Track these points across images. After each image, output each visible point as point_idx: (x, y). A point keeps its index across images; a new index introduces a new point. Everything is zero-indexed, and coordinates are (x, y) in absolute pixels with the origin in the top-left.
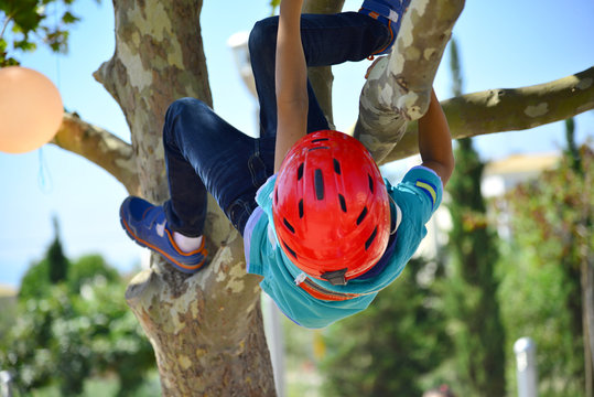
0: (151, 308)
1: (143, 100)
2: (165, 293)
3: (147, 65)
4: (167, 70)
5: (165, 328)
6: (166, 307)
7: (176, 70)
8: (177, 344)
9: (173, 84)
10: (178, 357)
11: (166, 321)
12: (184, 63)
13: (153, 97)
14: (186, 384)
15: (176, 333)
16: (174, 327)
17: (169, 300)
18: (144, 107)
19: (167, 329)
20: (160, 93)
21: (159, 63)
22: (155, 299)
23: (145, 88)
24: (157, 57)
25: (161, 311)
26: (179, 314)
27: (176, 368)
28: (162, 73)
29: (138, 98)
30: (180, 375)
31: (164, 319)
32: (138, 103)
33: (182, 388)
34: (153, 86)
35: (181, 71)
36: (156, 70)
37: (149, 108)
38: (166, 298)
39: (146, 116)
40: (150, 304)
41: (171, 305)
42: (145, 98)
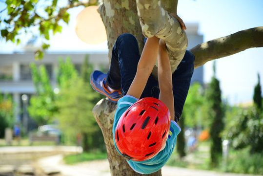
0: (100, 116)
1: (110, 22)
2: (106, 110)
3: (113, 7)
4: (121, 10)
5: (105, 126)
6: (106, 116)
7: (125, 10)
8: (110, 134)
9: (123, 16)
10: (110, 139)
11: (105, 123)
12: (129, 6)
13: (114, 22)
14: (113, 152)
15: (109, 128)
16: (108, 126)
17: (107, 114)
18: (110, 26)
19: (106, 126)
20: (117, 20)
21: (117, 6)
22: (102, 113)
23: (111, 17)
24: (117, 3)
25: (104, 118)
26: (110, 120)
27: (109, 144)
28: (119, 11)
29: (108, 21)
30: (111, 147)
31: (105, 121)
32: (108, 23)
33: (112, 153)
34: (114, 17)
35: (127, 10)
36: (116, 10)
37: (112, 26)
38: (106, 112)
39: (111, 30)
40: (99, 114)
41: (108, 116)
42: (111, 22)
